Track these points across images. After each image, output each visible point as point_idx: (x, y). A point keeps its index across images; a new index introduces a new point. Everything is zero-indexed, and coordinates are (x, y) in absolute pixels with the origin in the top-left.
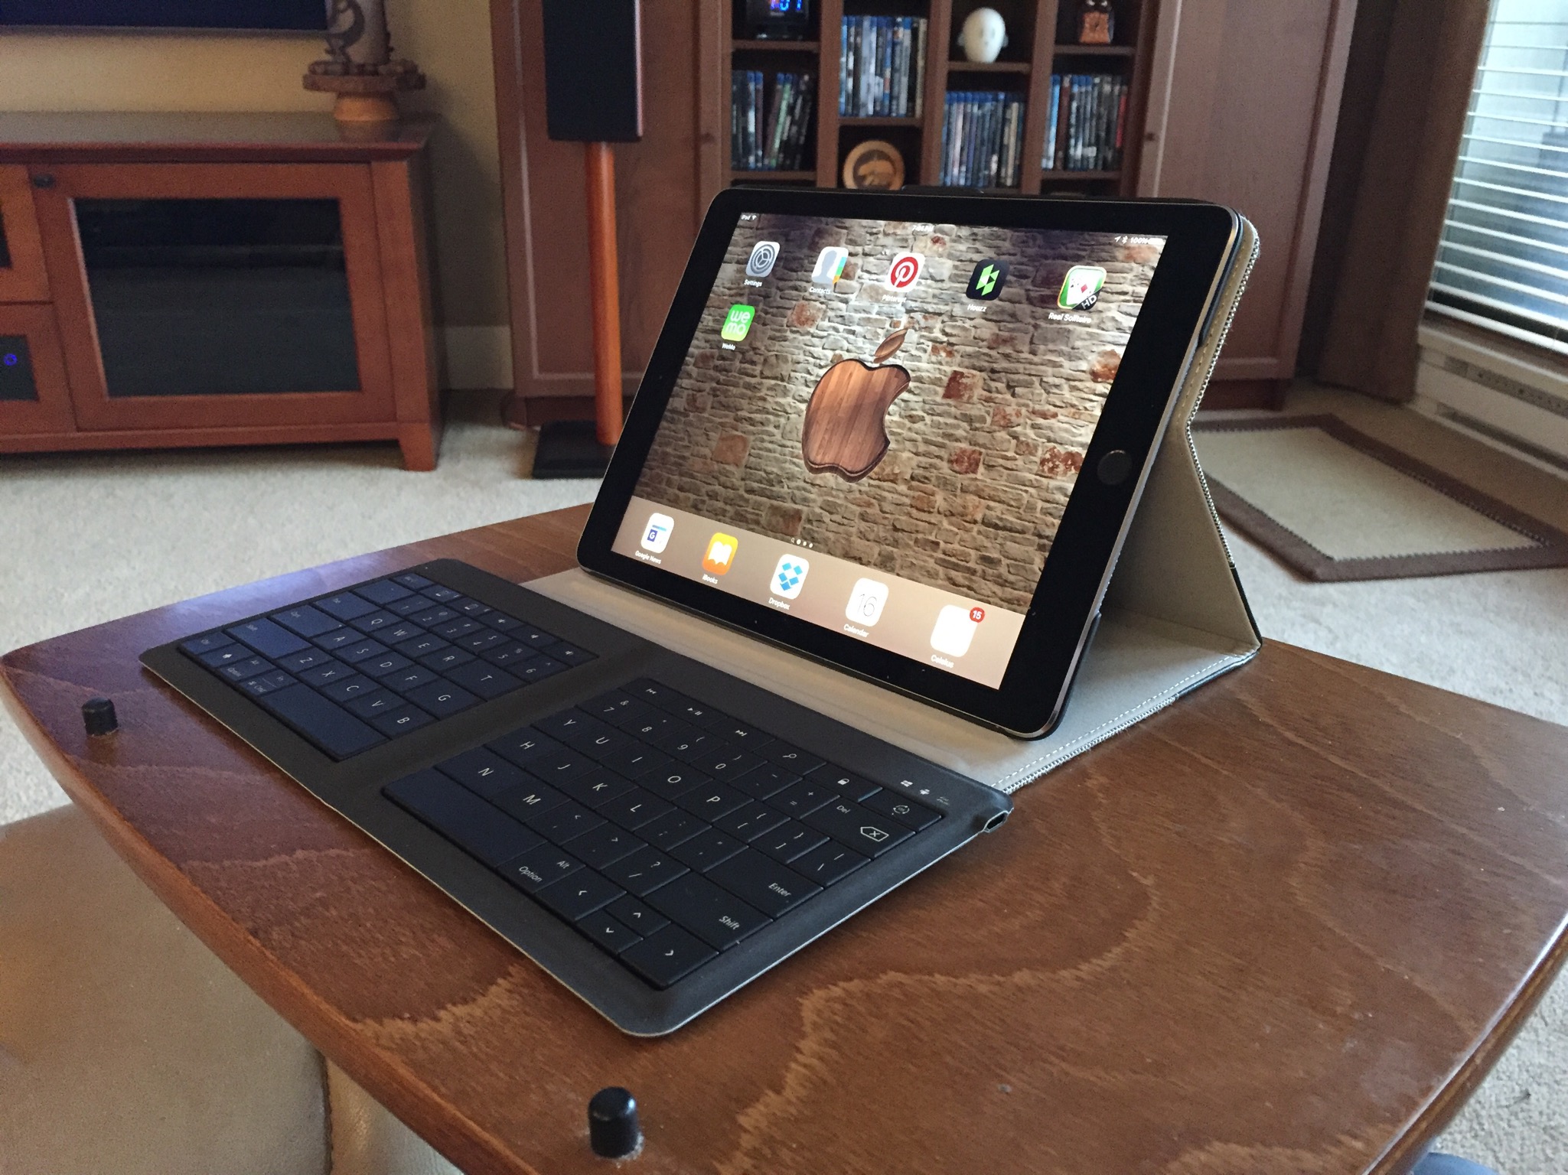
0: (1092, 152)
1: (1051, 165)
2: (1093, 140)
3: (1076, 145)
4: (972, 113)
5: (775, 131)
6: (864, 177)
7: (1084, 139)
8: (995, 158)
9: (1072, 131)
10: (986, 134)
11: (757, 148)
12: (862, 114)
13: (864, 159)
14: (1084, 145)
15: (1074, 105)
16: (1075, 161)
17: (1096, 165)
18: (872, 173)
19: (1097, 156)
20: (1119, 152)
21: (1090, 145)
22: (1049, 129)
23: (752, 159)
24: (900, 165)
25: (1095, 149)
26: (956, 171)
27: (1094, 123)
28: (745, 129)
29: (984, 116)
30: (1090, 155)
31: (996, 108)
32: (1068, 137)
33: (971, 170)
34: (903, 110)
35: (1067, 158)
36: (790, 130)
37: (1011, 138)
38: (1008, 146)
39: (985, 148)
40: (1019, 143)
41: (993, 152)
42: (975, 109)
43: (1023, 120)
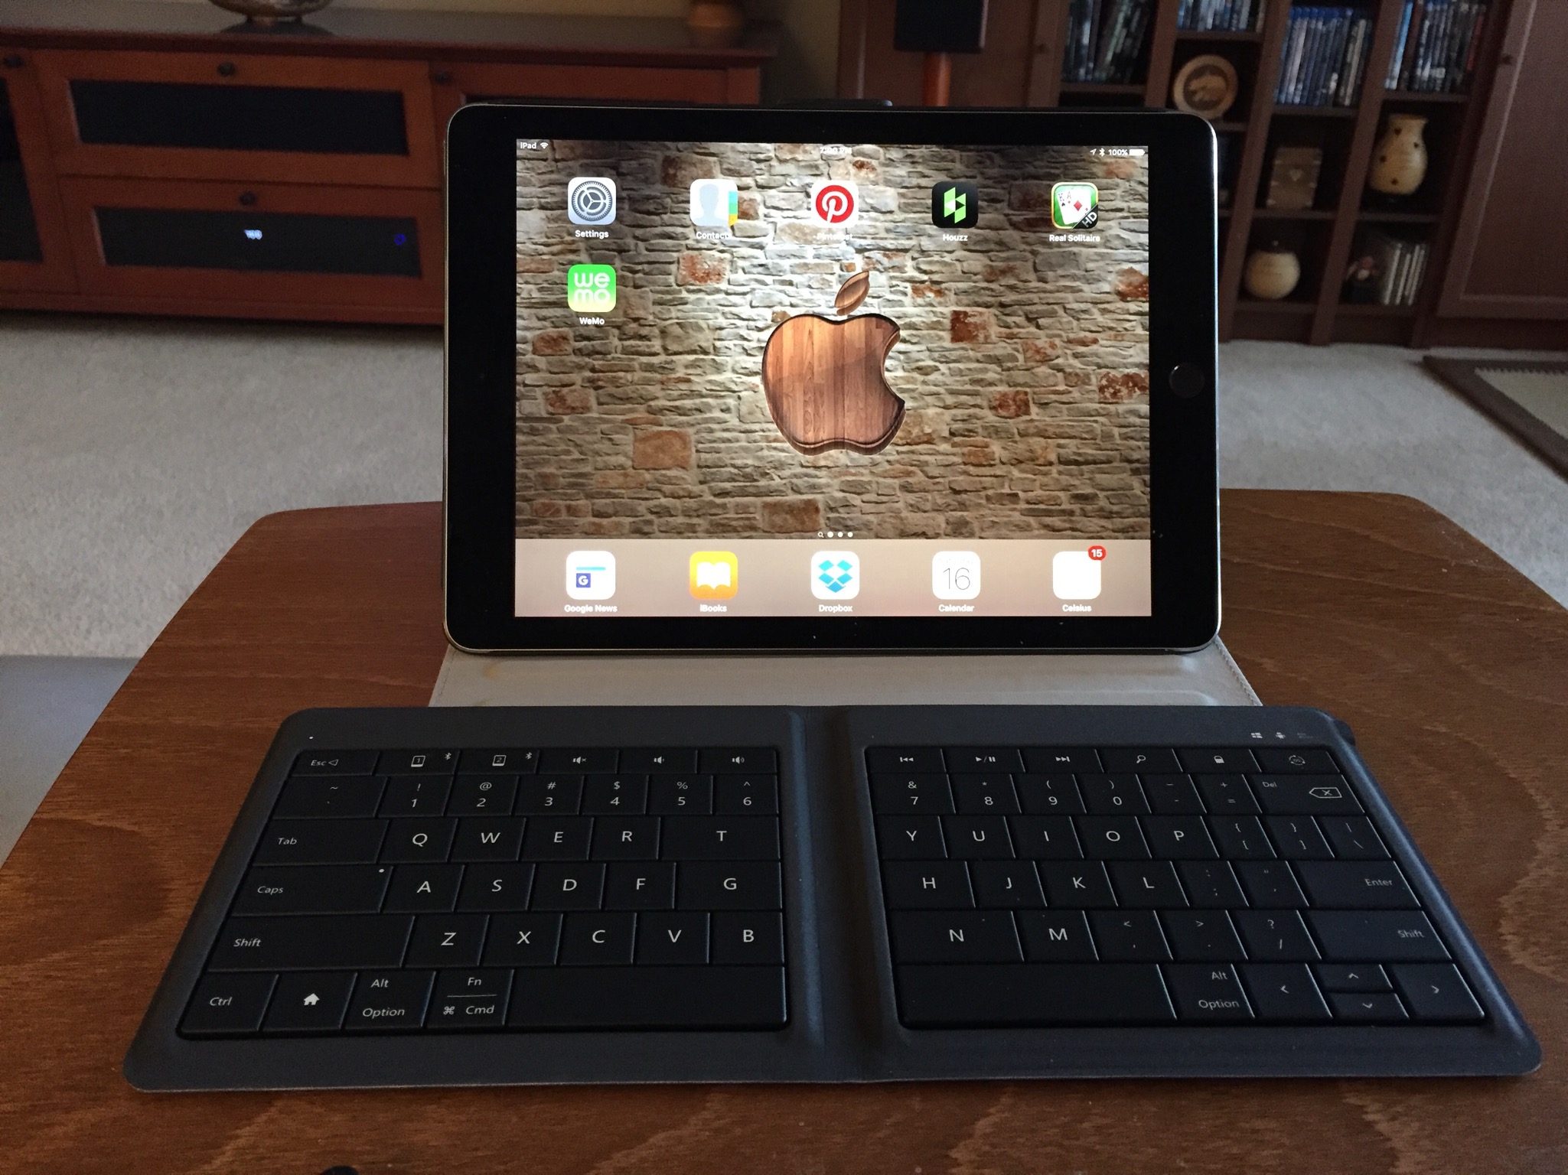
0: (1440, 73)
1: (1394, 85)
2: (1443, 62)
3: (1423, 68)
4: (1316, 28)
5: (1109, 43)
6: (1194, 93)
7: (1433, 58)
8: (1335, 76)
9: (1422, 50)
10: (1329, 51)
11: (1089, 60)
12: (1201, 28)
13: (1198, 73)
14: (1432, 66)
15: (1427, 24)
16: (1421, 82)
17: (1442, 88)
18: (1203, 88)
19: (1445, 80)
20: (1469, 77)
21: (1439, 65)
22: (1397, 46)
23: (1082, 71)
24: (1234, 80)
25: (1444, 70)
26: (1292, 88)
27: (1446, 44)
28: (1079, 41)
29: (1328, 32)
30: (1438, 76)
31: (1342, 26)
32: (1416, 56)
33: (1308, 89)
34: (1243, 25)
35: (1412, 77)
36: (1125, 42)
37: (1354, 58)
38: (1350, 65)
39: (1325, 66)
40: (1363, 62)
41: (1334, 70)
42: (1320, 25)
43: (1370, 38)
